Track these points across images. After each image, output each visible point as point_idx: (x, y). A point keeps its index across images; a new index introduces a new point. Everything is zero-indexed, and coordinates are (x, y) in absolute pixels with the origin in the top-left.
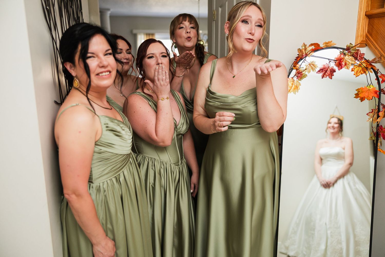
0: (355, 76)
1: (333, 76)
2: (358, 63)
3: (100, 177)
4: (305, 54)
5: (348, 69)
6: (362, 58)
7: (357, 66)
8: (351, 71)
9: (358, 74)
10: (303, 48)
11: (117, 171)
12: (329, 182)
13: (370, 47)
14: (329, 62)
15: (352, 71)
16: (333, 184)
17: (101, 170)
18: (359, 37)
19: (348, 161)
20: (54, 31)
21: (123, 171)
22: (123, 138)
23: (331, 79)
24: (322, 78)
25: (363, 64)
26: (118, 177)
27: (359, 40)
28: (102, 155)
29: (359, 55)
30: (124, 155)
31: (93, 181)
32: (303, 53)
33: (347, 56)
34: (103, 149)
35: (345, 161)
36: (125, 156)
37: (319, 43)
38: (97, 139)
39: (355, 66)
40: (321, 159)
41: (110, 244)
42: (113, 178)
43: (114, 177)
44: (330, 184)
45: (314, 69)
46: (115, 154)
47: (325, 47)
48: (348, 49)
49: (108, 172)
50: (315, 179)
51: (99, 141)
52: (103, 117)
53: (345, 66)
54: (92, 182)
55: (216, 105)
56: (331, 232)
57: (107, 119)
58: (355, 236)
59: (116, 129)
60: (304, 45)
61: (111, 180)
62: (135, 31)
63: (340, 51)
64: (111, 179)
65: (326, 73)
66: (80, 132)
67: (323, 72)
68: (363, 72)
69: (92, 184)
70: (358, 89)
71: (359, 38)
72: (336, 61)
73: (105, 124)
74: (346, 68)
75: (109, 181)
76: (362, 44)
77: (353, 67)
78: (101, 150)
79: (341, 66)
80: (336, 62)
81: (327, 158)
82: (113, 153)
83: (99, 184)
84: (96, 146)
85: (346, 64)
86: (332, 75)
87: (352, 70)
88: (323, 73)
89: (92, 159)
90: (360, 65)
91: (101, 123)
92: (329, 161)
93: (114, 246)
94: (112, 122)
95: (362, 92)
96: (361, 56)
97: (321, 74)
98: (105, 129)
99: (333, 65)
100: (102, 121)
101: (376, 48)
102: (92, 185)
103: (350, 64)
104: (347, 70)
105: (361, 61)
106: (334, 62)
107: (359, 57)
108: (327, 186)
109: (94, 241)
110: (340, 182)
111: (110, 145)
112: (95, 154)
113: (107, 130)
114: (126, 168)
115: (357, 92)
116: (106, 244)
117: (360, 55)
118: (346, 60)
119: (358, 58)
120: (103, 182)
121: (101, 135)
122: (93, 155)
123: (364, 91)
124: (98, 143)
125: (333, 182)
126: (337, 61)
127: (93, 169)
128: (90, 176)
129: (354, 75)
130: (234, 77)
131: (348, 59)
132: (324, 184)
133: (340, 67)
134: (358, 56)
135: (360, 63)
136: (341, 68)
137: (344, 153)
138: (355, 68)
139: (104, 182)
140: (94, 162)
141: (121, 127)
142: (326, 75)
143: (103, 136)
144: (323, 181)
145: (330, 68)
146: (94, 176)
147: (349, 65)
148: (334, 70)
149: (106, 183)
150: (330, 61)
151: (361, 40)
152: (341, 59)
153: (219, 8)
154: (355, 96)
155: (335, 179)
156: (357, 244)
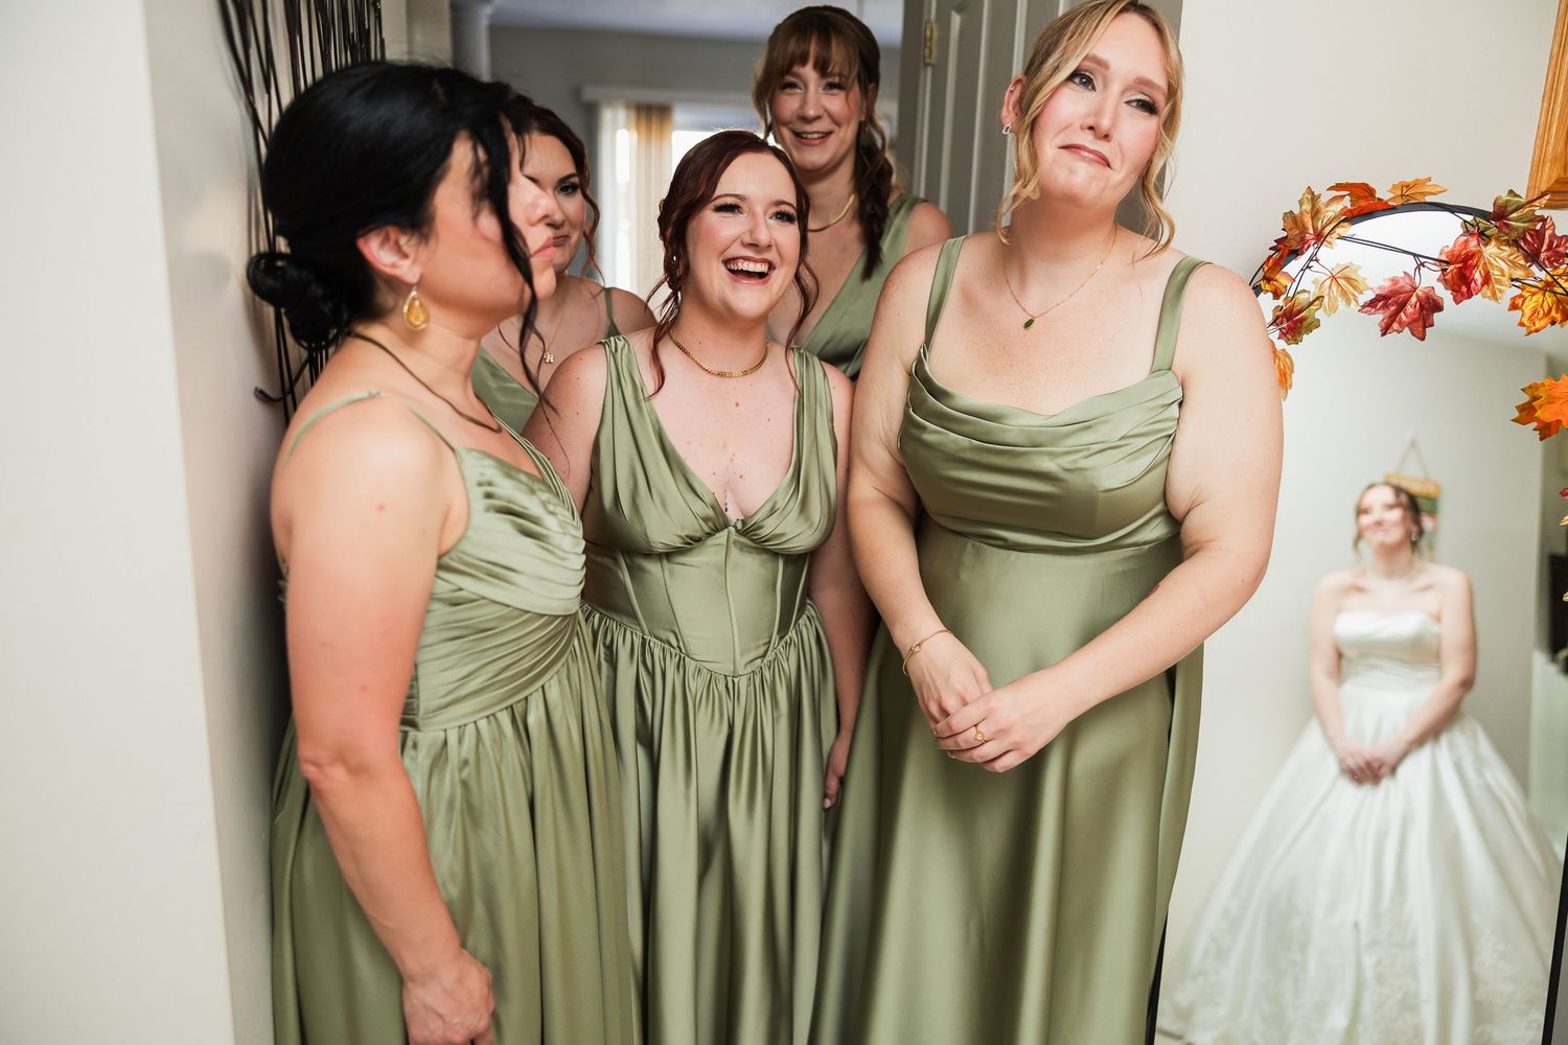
0: (1524, 330)
1: (1432, 325)
2: (1542, 275)
3: (447, 706)
4: (1311, 231)
5: (1496, 299)
6: (1558, 255)
7: (1533, 290)
8: (1510, 310)
9: (1537, 323)
10: (1307, 207)
11: (519, 685)
12: (1377, 760)
14: (1418, 268)
15: (1514, 306)
16: (1393, 770)
17: (458, 678)
18: (1549, 165)
19: (1453, 672)
20: (264, 91)
21: (543, 687)
22: (553, 546)
23: (1423, 339)
24: (1384, 334)
25: (1561, 281)
26: (520, 710)
27: (1545, 177)
28: (462, 613)
29: (1547, 241)
30: (550, 616)
31: (419, 720)
32: (1304, 230)
33: (1493, 243)
34: (471, 587)
35: (1440, 668)
36: (556, 620)
37: (1372, 185)
38: (447, 544)
39: (1528, 288)
40: (1340, 655)
41: (476, 981)
42: (501, 710)
43: (507, 708)
44: (1380, 767)
45: (1353, 295)
46: (517, 612)
47: (1400, 202)
48: (1500, 214)
49: (481, 686)
50: (1313, 737)
51: (453, 555)
52: (474, 454)
53: (1482, 285)
54: (414, 725)
55: (951, 447)
56: (1379, 963)
57: (488, 462)
58: (1474, 982)
59: (523, 507)
60: (1309, 197)
61: (492, 718)
62: (590, 93)
63: (1465, 221)
64: (494, 715)
65: (1402, 314)
66: (381, 508)
67: (1388, 308)
68: (1558, 317)
69: (412, 733)
70: (1530, 387)
71: (1547, 170)
72: (1444, 266)
73: (480, 484)
74: (1489, 294)
75: (483, 724)
76: (1560, 192)
77: (1519, 292)
78: (461, 589)
79: (1469, 287)
80: (1445, 270)
81: (1365, 655)
82: (508, 606)
83: (442, 734)
84: (443, 574)
85: (1487, 280)
86: (1424, 323)
87: (1514, 303)
88: (1388, 313)
89: (421, 629)
90: (1548, 287)
91: (463, 478)
92: (1373, 667)
93: (489, 988)
94: (510, 477)
95: (1551, 400)
96: (1557, 246)
97: (1379, 317)
98: (480, 503)
99: (1430, 280)
100: (467, 472)
102: (416, 736)
103: (1505, 280)
104: (1493, 303)
105: (1556, 268)
106: (1437, 268)
107: (1547, 250)
108: (1368, 773)
109: (411, 962)
110: (1422, 758)
111: (497, 572)
112: (436, 606)
113: (488, 509)
114: (557, 673)
115: (1525, 398)
116: (460, 981)
117: (1551, 243)
118: (1490, 263)
119: (1543, 256)
120: (460, 727)
121: (466, 530)
122: (428, 612)
123: (1560, 395)
124: (451, 559)
125: (1391, 760)
126: (1452, 267)
127: (422, 670)
128: (410, 697)
129: (1521, 324)
130: (1028, 324)
131: (1496, 256)
132: (1353, 766)
133: (1464, 289)
134: (1545, 247)
135: (1549, 278)
136: (1470, 295)
137: (1438, 637)
138: (1527, 294)
139: (465, 725)
140: (428, 639)
141: (544, 504)
142: (1400, 323)
143: (470, 533)
144: (1352, 756)
145: (1420, 293)
146: (427, 700)
147: (1499, 282)
148: (1434, 300)
149: (471, 729)
150: (1422, 264)
151: (1555, 176)
152: (1470, 256)
153: (954, 14)
154: (1516, 414)
155: (1400, 747)
156: (1481, 1013)
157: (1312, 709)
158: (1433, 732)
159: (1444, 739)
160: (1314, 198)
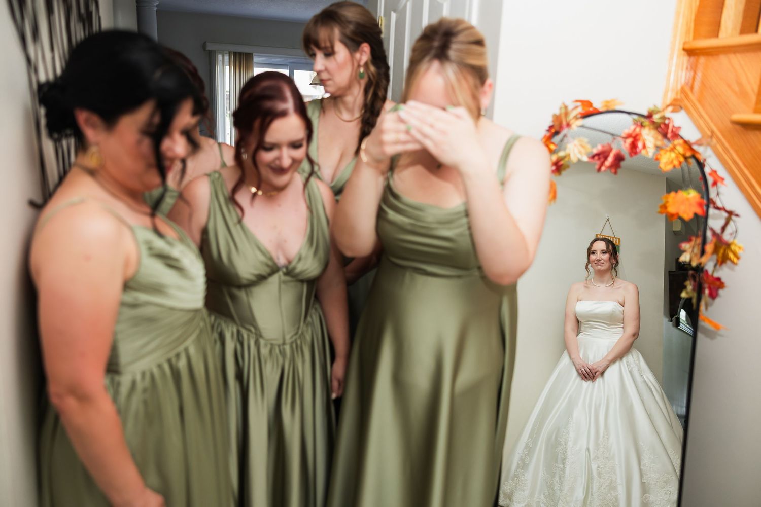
1: (621, 167)
2: (669, 144)
3: (135, 361)
4: (565, 122)
6: (676, 135)
9: (667, 165)
10: (563, 111)
11: (173, 347)
13: (688, 112)
14: (613, 140)
16: (602, 373)
18: (669, 93)
19: (630, 329)
22: (187, 273)
23: (616, 174)
24: (598, 171)
25: (677, 147)
26: (174, 361)
27: (669, 99)
29: (670, 129)
30: (188, 310)
31: (120, 370)
32: (561, 122)
33: (647, 129)
35: (624, 327)
36: (190, 313)
37: (591, 101)
38: (128, 275)
40: (578, 322)
43: (167, 360)
44: (595, 373)
47: (604, 110)
48: (650, 116)
49: (153, 349)
50: (565, 360)
52: (143, 229)
53: (642, 149)
54: (117, 372)
55: (401, 224)
56: (599, 467)
59: (170, 254)
60: (564, 106)
61: (159, 366)
62: (210, 47)
63: (634, 119)
65: (606, 162)
66: (88, 258)
67: (599, 159)
68: (677, 164)
70: (665, 197)
71: (669, 95)
73: (145, 243)
74: (646, 153)
75: (154, 369)
79: (636, 150)
81: (589, 321)
83: (133, 376)
84: (127, 291)
85: (644, 147)
86: (617, 167)
87: (657, 158)
88: (600, 161)
90: (672, 149)
91: (136, 240)
92: (592, 327)
95: (674, 203)
96: (675, 131)
97: (596, 163)
98: (145, 253)
100: (138, 237)
101: (701, 116)
102: (119, 378)
103: (653, 146)
105: (675, 142)
107: (671, 133)
112: (125, 308)
113: (150, 256)
114: (193, 340)
117: (672, 129)
118: (645, 139)
119: (669, 136)
120: (142, 372)
121: (138, 267)
122: (121, 312)
123: (678, 201)
124: (131, 283)
125: (601, 369)
129: (660, 167)
131: (649, 135)
134: (669, 132)
136: (637, 153)
137: (623, 313)
138: (662, 154)
139: (145, 370)
140: (121, 327)
142: (606, 166)
143: (141, 269)
145: (614, 152)
147: (650, 148)
148: (622, 156)
149: (148, 372)
150: (616, 139)
151: (673, 98)
152: (637, 135)
153: (392, 12)
154: (659, 210)
155: (605, 363)
156: (645, 489)
157: (565, 346)
158: (620, 356)
159: (624, 360)
160: (566, 107)
